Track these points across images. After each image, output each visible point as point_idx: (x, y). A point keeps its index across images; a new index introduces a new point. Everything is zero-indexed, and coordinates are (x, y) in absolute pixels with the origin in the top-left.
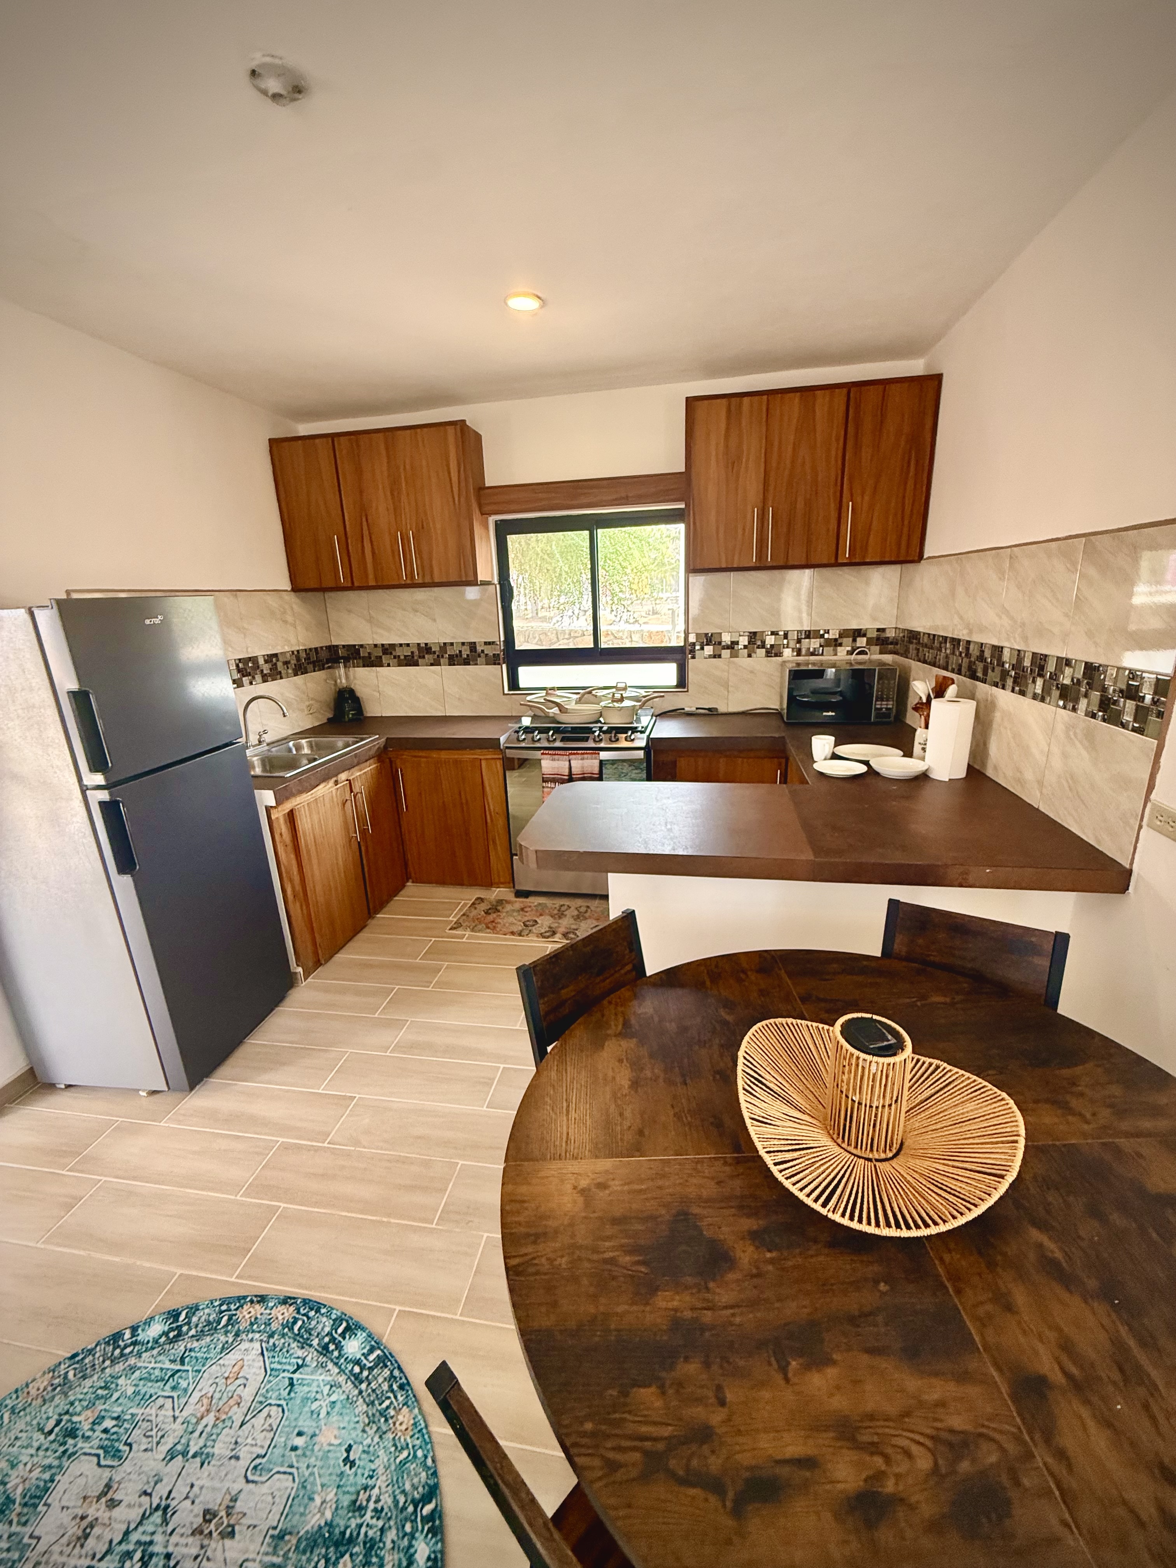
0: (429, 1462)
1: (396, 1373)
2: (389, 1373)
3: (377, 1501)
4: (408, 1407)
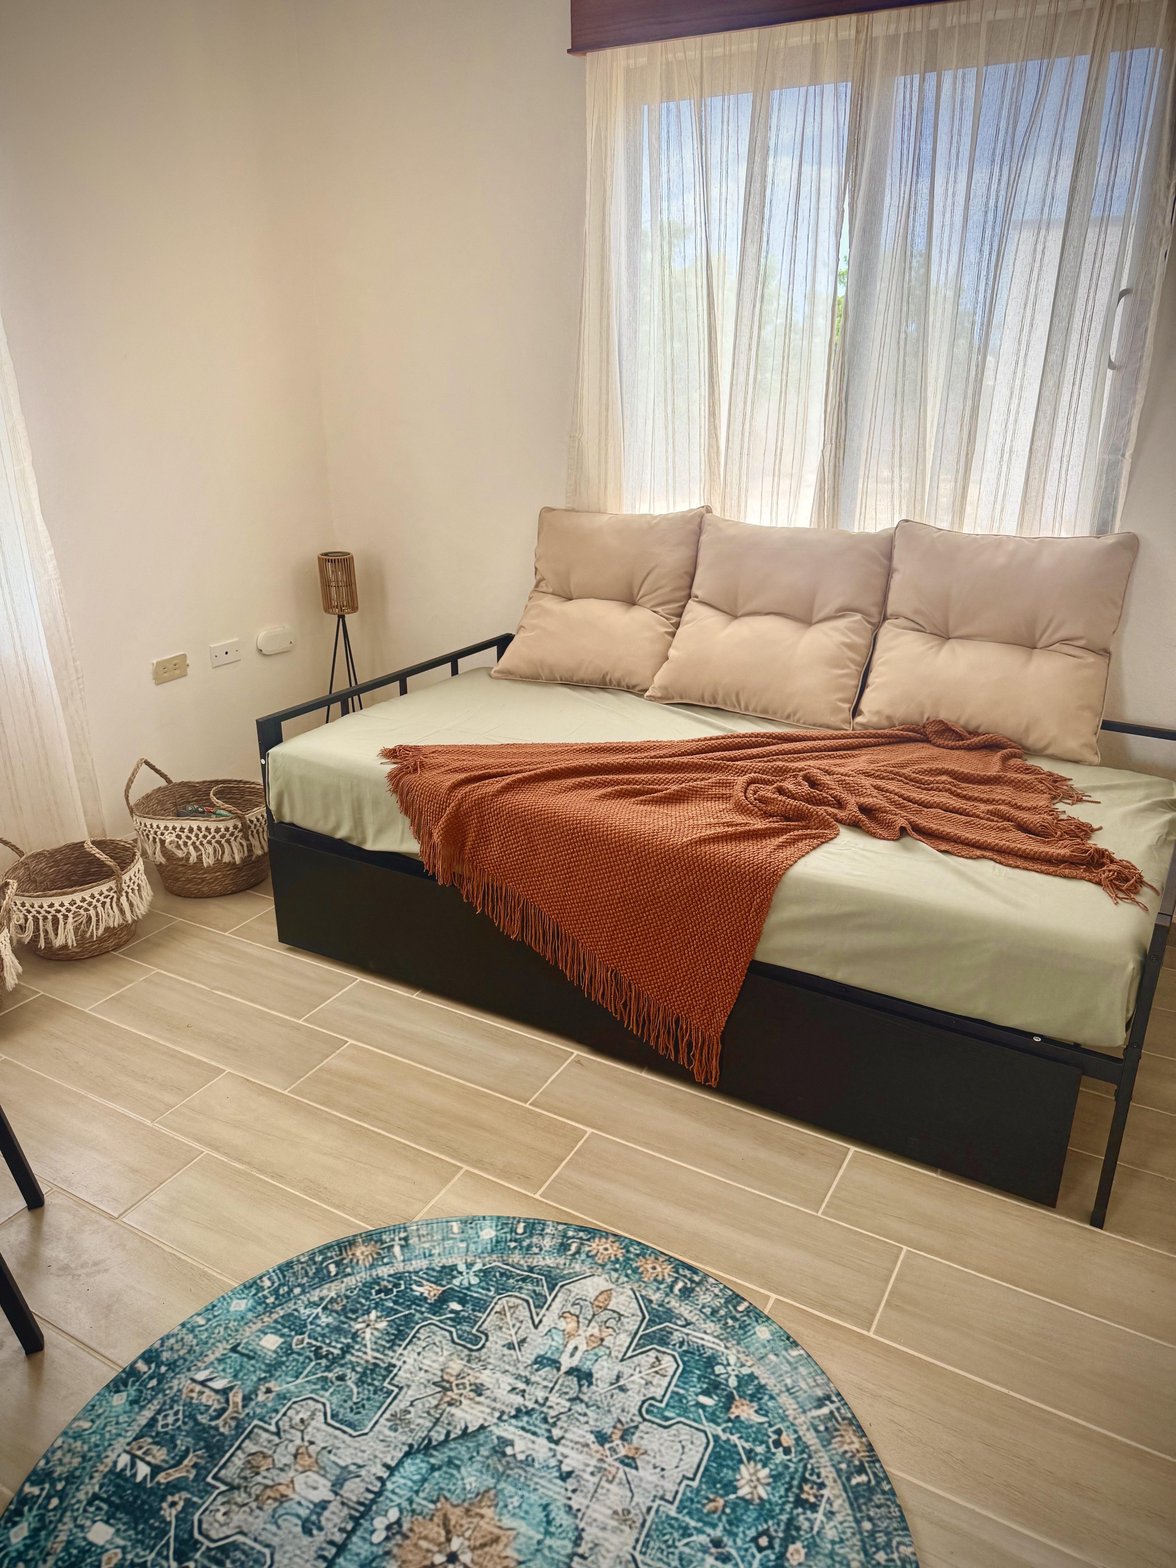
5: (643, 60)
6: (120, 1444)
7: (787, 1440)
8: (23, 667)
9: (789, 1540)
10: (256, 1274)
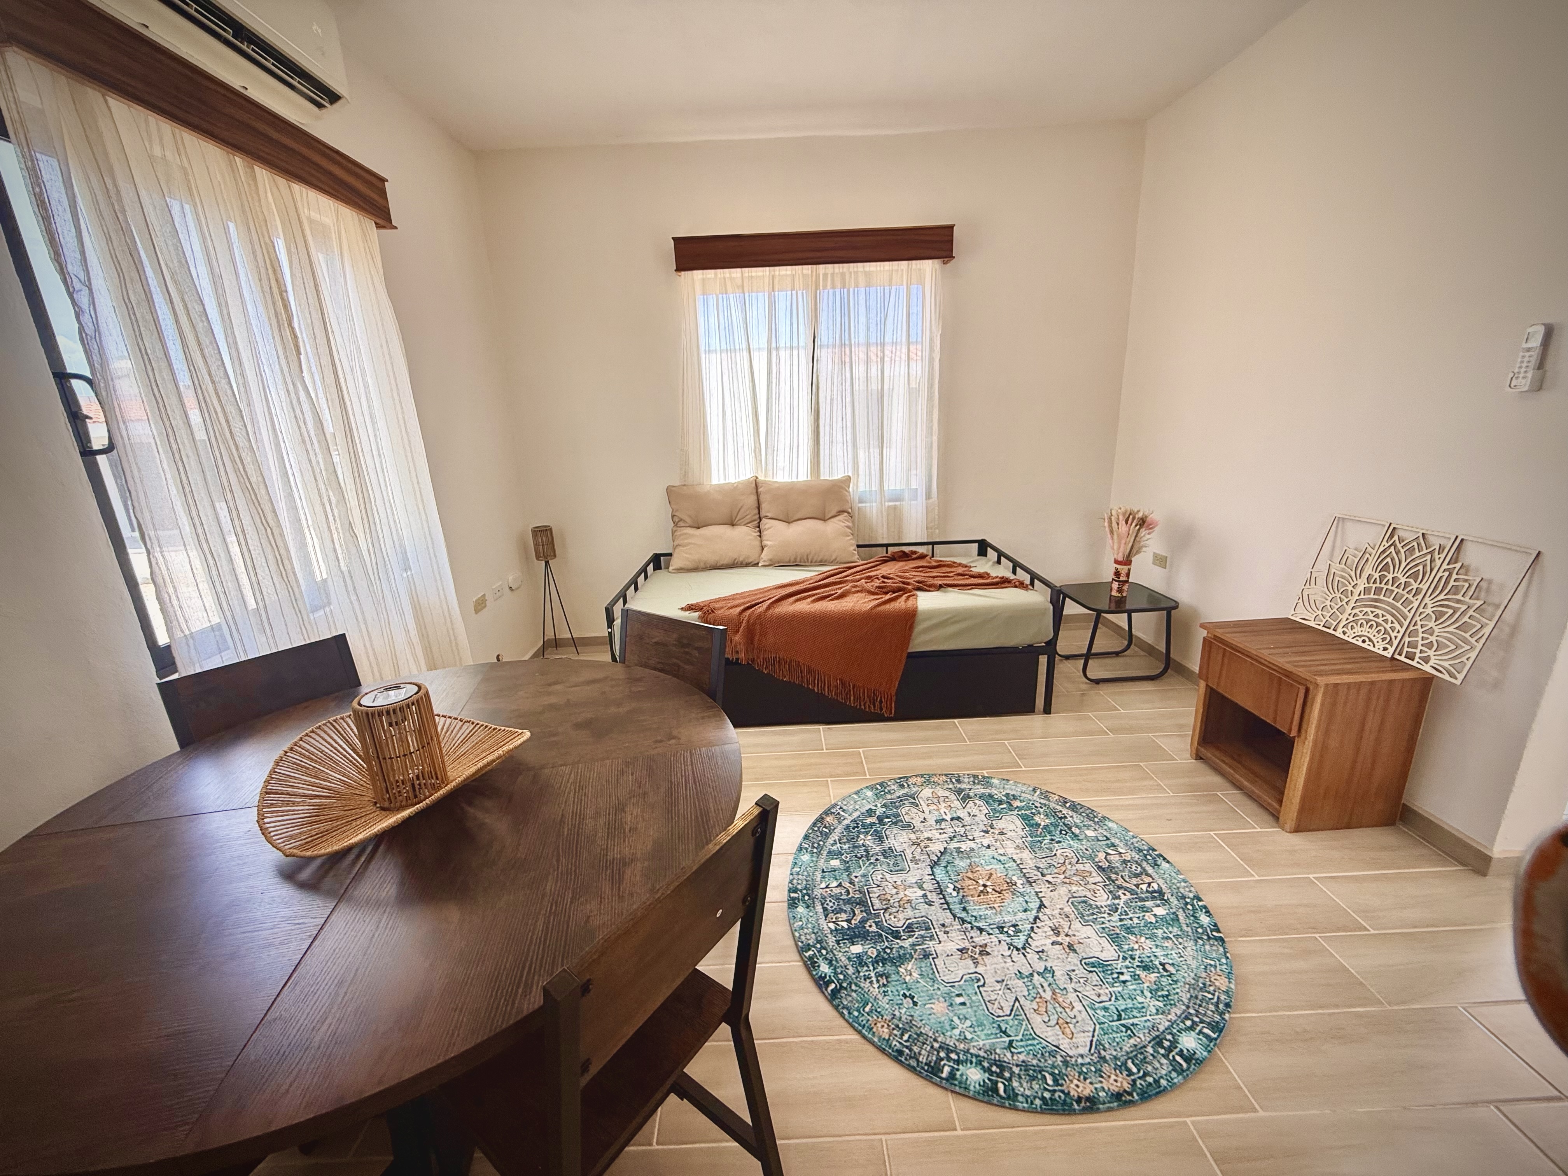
0: (845, 1012)
1: (913, 1063)
2: (921, 1059)
3: (871, 982)
4: (884, 1039)
5: (713, 276)
6: (822, 921)
7: (1039, 805)
8: (445, 607)
9: (1070, 828)
10: (797, 845)
